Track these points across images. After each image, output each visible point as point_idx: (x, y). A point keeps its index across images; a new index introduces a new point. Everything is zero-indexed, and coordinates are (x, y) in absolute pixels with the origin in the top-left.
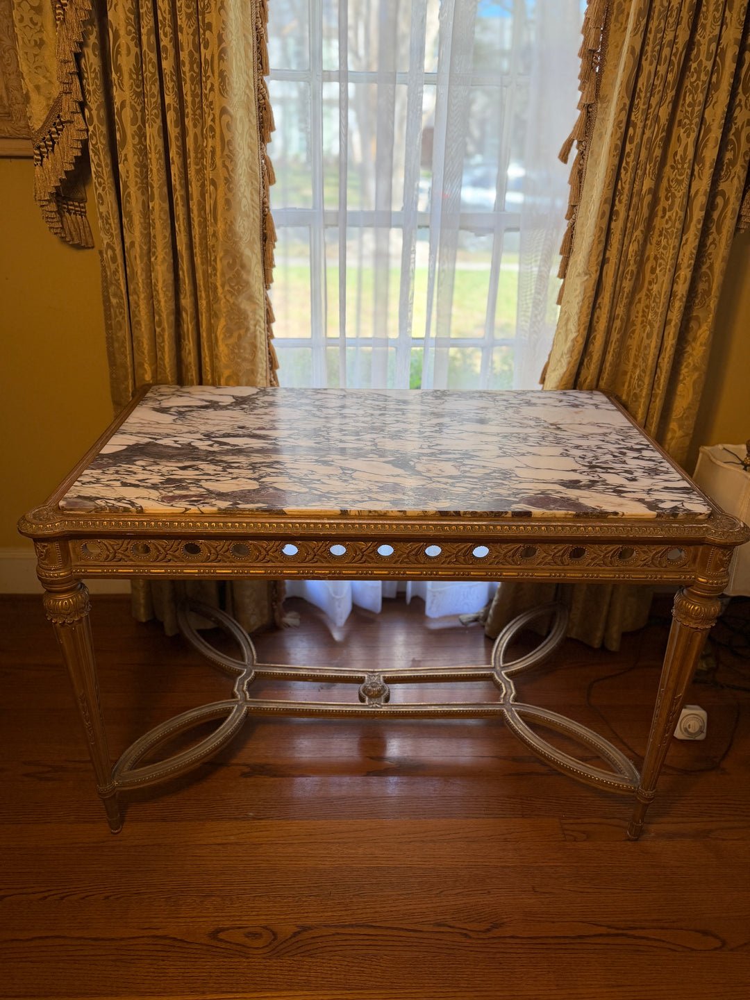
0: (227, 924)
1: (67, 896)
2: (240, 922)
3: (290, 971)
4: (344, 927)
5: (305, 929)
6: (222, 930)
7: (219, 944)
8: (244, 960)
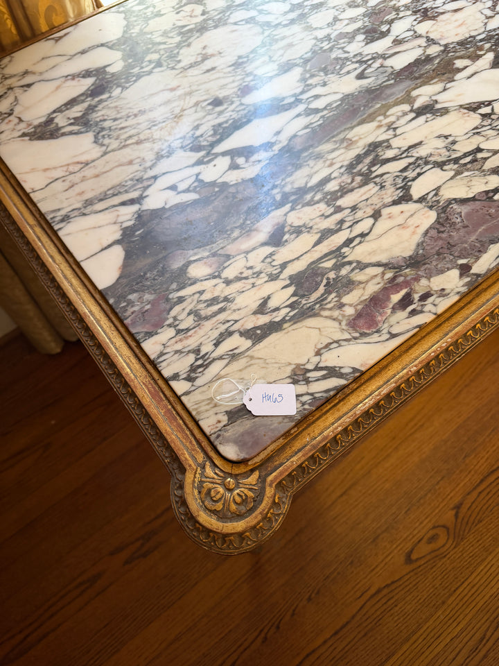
0: (409, 546)
2: (416, 538)
3: (478, 541)
4: (478, 485)
5: (458, 507)
6: (411, 552)
7: (418, 563)
8: (445, 559)
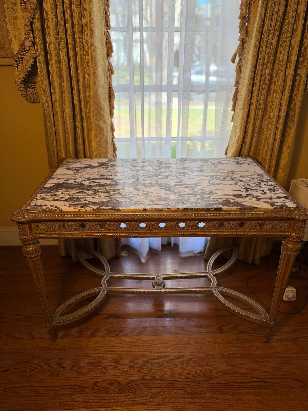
0: (100, 380)
1: (35, 369)
2: (105, 379)
3: (126, 398)
4: (148, 380)
5: (132, 381)
6: (99, 382)
7: (97, 388)
8: (107, 394)
